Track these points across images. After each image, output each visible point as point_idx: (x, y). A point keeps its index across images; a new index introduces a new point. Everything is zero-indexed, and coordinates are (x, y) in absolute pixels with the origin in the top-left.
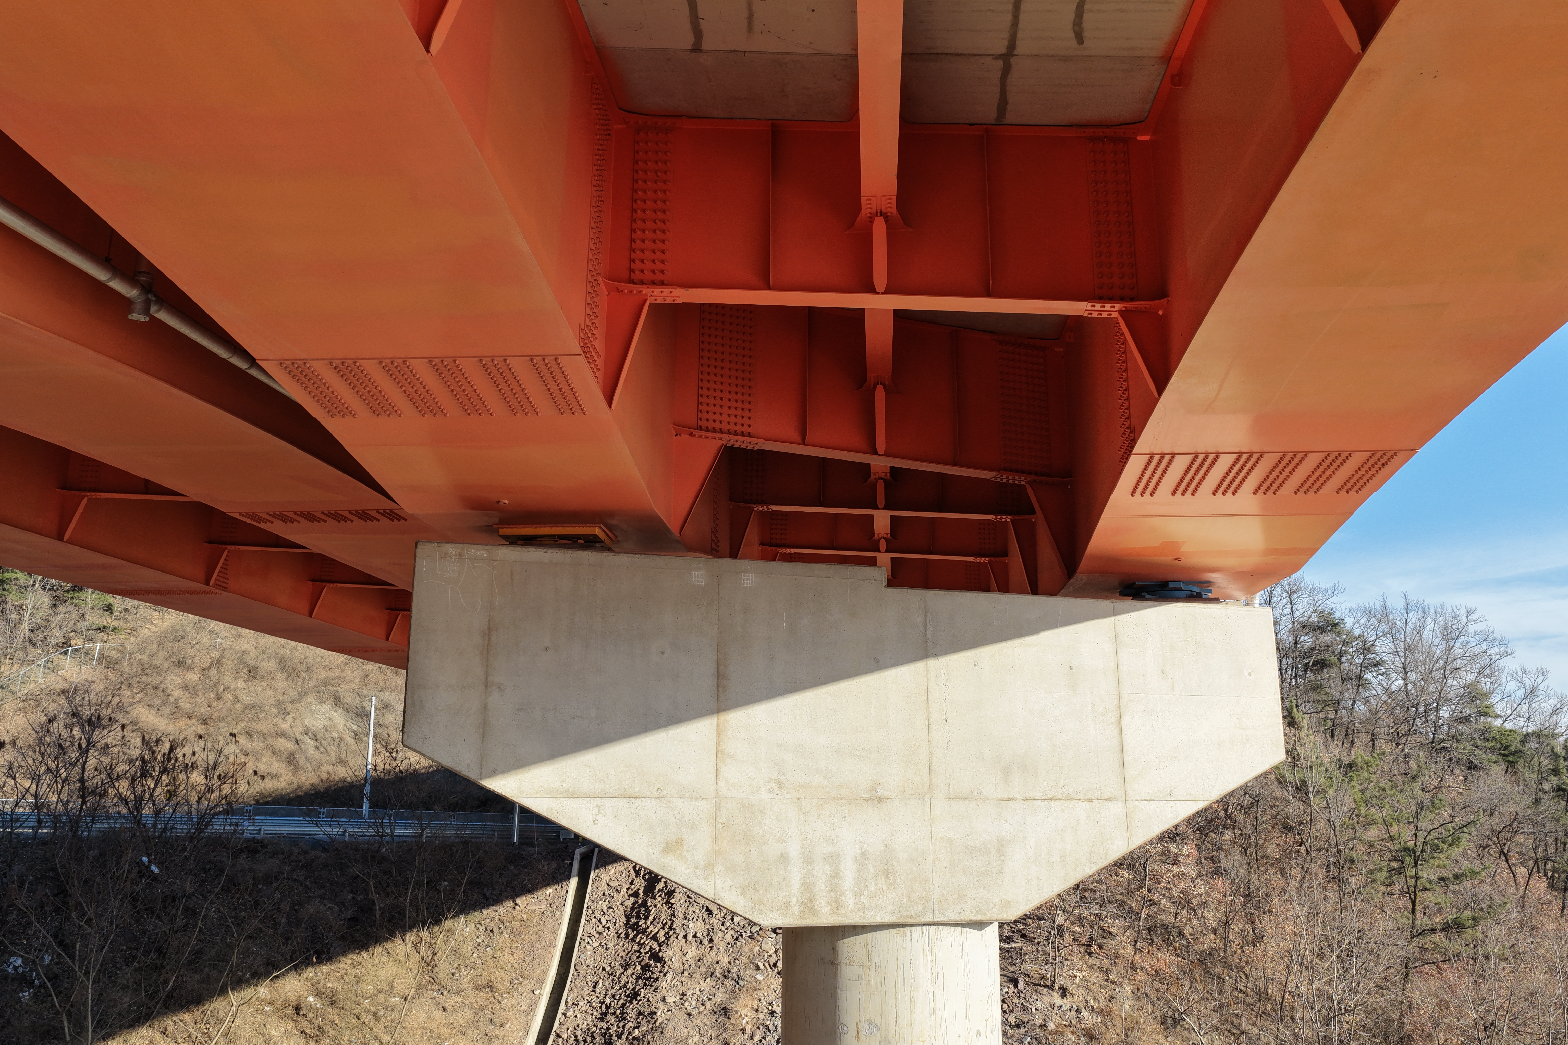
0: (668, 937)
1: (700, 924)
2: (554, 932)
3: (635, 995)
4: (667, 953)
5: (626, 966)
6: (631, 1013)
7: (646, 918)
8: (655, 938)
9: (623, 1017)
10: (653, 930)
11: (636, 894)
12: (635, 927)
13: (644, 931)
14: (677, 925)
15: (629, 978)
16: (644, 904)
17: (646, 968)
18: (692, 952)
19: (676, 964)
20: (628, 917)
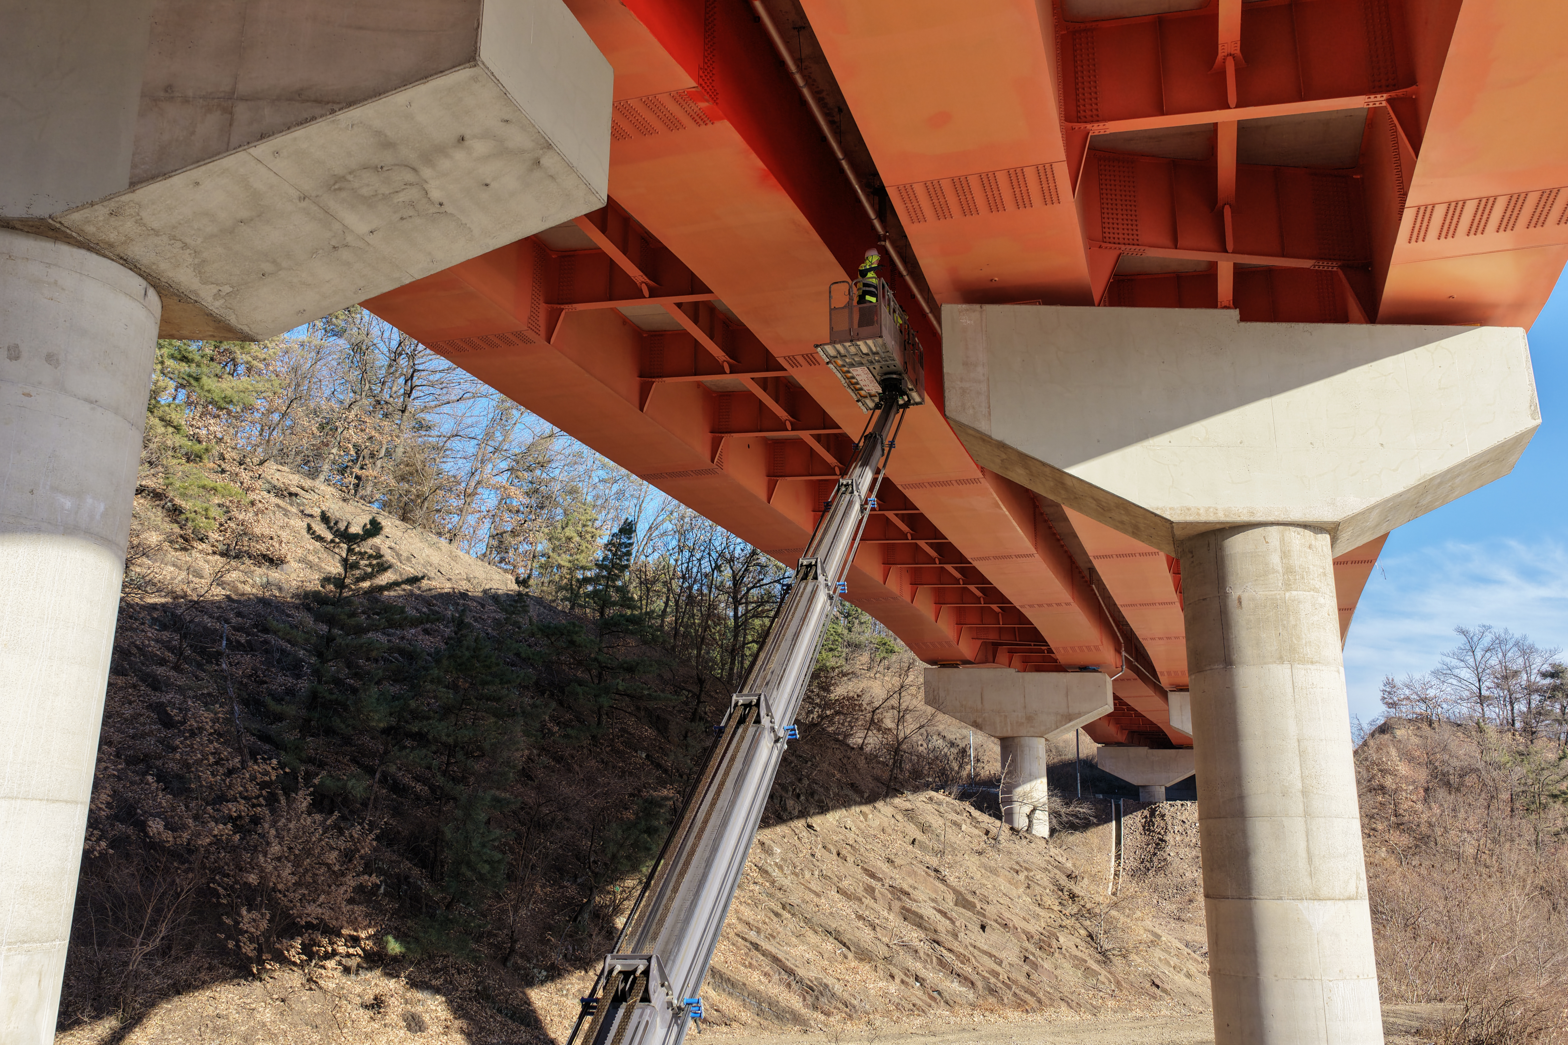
0: (1165, 832)
1: (1180, 827)
2: (1110, 833)
3: (1155, 854)
4: (1167, 838)
5: (1148, 845)
6: (1155, 859)
7: (1153, 826)
8: (1159, 833)
9: (1151, 861)
10: (1158, 830)
11: (1146, 817)
12: (1149, 830)
13: (1153, 831)
14: (1169, 827)
15: (1151, 848)
16: (1151, 821)
17: (1157, 844)
18: (1178, 838)
19: (1172, 843)
20: (1144, 827)
